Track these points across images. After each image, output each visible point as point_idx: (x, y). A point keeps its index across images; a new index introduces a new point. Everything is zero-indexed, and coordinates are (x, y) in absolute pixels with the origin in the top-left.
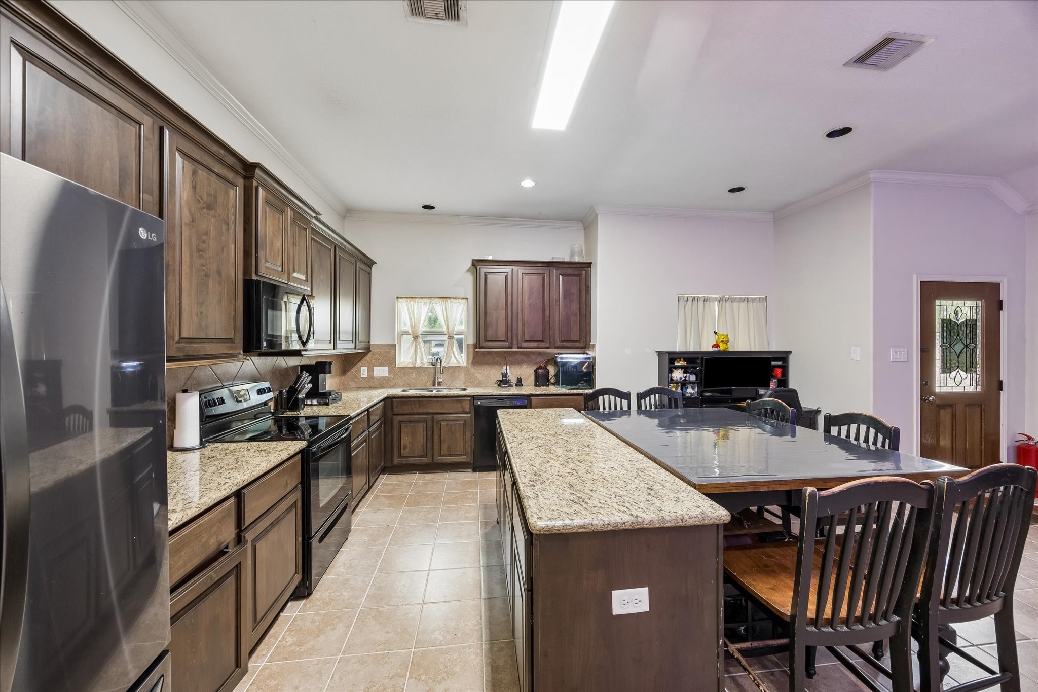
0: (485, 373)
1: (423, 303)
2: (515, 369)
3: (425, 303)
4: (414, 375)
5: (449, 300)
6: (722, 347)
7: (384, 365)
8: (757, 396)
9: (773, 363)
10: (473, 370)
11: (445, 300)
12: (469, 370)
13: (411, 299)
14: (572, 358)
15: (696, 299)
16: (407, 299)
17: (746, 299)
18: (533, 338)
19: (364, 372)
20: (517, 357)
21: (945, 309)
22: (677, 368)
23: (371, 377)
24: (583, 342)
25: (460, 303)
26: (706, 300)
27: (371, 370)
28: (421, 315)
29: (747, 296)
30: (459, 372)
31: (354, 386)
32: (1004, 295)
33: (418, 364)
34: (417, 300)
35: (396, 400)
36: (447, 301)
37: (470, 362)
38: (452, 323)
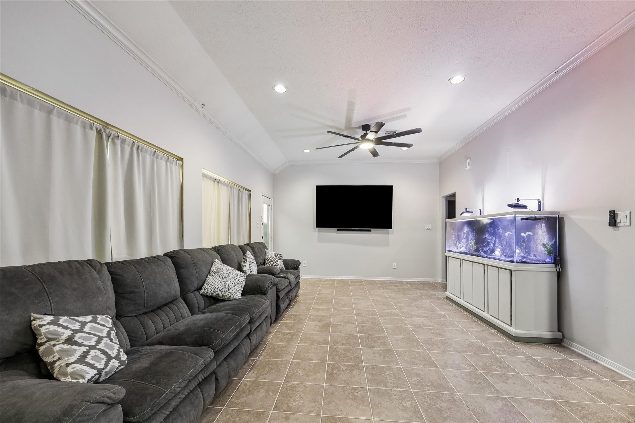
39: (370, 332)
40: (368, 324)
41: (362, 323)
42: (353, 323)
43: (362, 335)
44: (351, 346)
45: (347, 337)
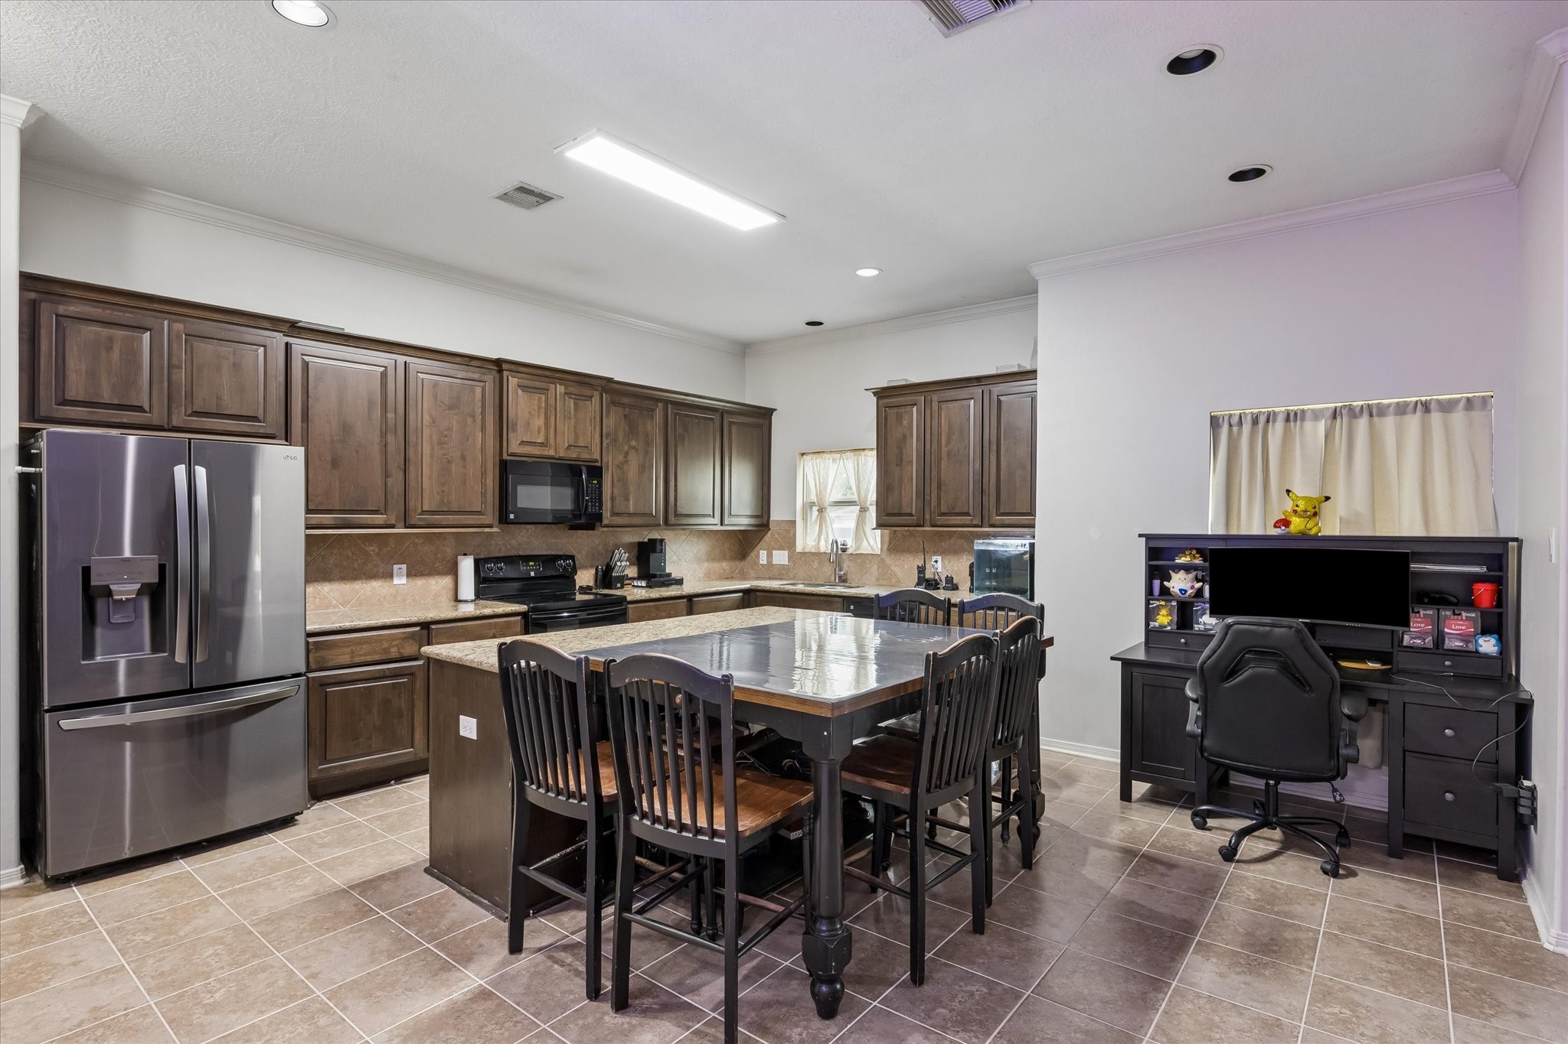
0: (906, 567)
1: (831, 460)
2: (949, 562)
3: (834, 460)
4: (815, 565)
5: (863, 453)
6: (1297, 524)
7: (784, 550)
8: (1396, 648)
10: (888, 561)
11: (857, 453)
12: (883, 560)
13: (816, 455)
14: (1011, 546)
15: (1262, 420)
16: (813, 455)
17: (1419, 405)
18: (953, 509)
19: (763, 556)
20: (952, 541)
22: (1179, 568)
23: (770, 564)
24: (1023, 517)
26: (1291, 418)
27: (770, 556)
28: (828, 477)
29: (1423, 399)
30: (871, 563)
31: (754, 576)
33: (821, 550)
34: (824, 456)
35: (761, 594)
36: (861, 455)
37: (886, 547)
38: (865, 487)
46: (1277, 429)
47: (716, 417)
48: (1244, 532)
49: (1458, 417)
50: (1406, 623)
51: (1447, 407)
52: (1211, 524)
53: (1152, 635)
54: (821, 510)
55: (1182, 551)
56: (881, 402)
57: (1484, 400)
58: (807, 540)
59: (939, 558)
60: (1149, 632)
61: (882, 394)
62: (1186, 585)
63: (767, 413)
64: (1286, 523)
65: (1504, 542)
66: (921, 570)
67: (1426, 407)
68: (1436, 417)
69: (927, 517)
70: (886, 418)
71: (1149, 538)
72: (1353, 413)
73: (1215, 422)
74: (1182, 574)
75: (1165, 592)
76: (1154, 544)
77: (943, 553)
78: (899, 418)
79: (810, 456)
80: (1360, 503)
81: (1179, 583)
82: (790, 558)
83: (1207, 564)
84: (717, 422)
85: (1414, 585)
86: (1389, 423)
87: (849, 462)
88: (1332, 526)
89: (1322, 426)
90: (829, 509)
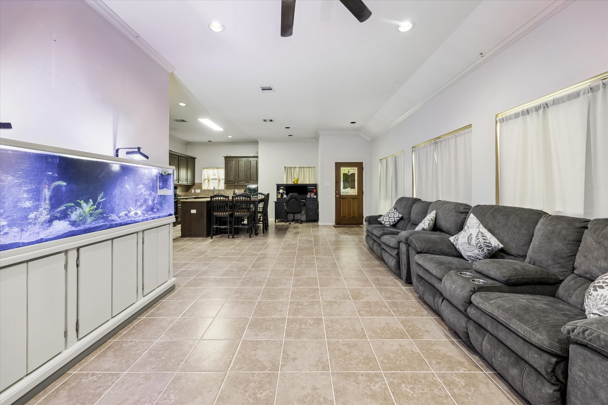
0: (230, 192)
3: (212, 170)
4: (208, 192)
5: (219, 169)
6: (296, 182)
7: (199, 189)
8: (306, 198)
9: (308, 187)
10: (226, 191)
12: (224, 191)
13: (207, 169)
14: (253, 186)
15: (291, 168)
18: (242, 180)
19: (193, 191)
20: (241, 186)
21: (344, 170)
22: (281, 189)
23: (195, 193)
24: (256, 181)
25: (222, 169)
26: (294, 168)
27: (195, 191)
28: (210, 173)
30: (221, 191)
32: (364, 166)
33: (209, 189)
34: (209, 169)
37: (225, 188)
38: (220, 176)
39: (308, 290)
40: (307, 302)
41: (314, 302)
42: (325, 301)
43: (316, 286)
44: (325, 278)
45: (330, 284)
46: (293, 169)
47: (177, 157)
48: (289, 183)
49: (312, 169)
50: (307, 195)
51: (311, 167)
52: (285, 182)
53: (278, 199)
54: (209, 181)
55: (281, 186)
56: (226, 159)
57: (315, 167)
58: (205, 187)
59: (237, 190)
60: (277, 198)
61: (226, 158)
62: (282, 191)
63: (194, 159)
64: (294, 182)
65: (316, 184)
66: (234, 192)
67: (309, 167)
68: (310, 168)
69: (236, 182)
70: (227, 162)
71: (277, 184)
72: (302, 167)
73: (285, 167)
74: (281, 190)
75: (279, 193)
76: (278, 185)
77: (238, 189)
78: (230, 163)
79: (205, 169)
80: (303, 180)
81: (281, 191)
82: (201, 191)
83: (285, 188)
84: (177, 158)
85: (308, 190)
86: (305, 169)
87: (216, 171)
88: (299, 182)
89: (298, 169)
90: (210, 180)
